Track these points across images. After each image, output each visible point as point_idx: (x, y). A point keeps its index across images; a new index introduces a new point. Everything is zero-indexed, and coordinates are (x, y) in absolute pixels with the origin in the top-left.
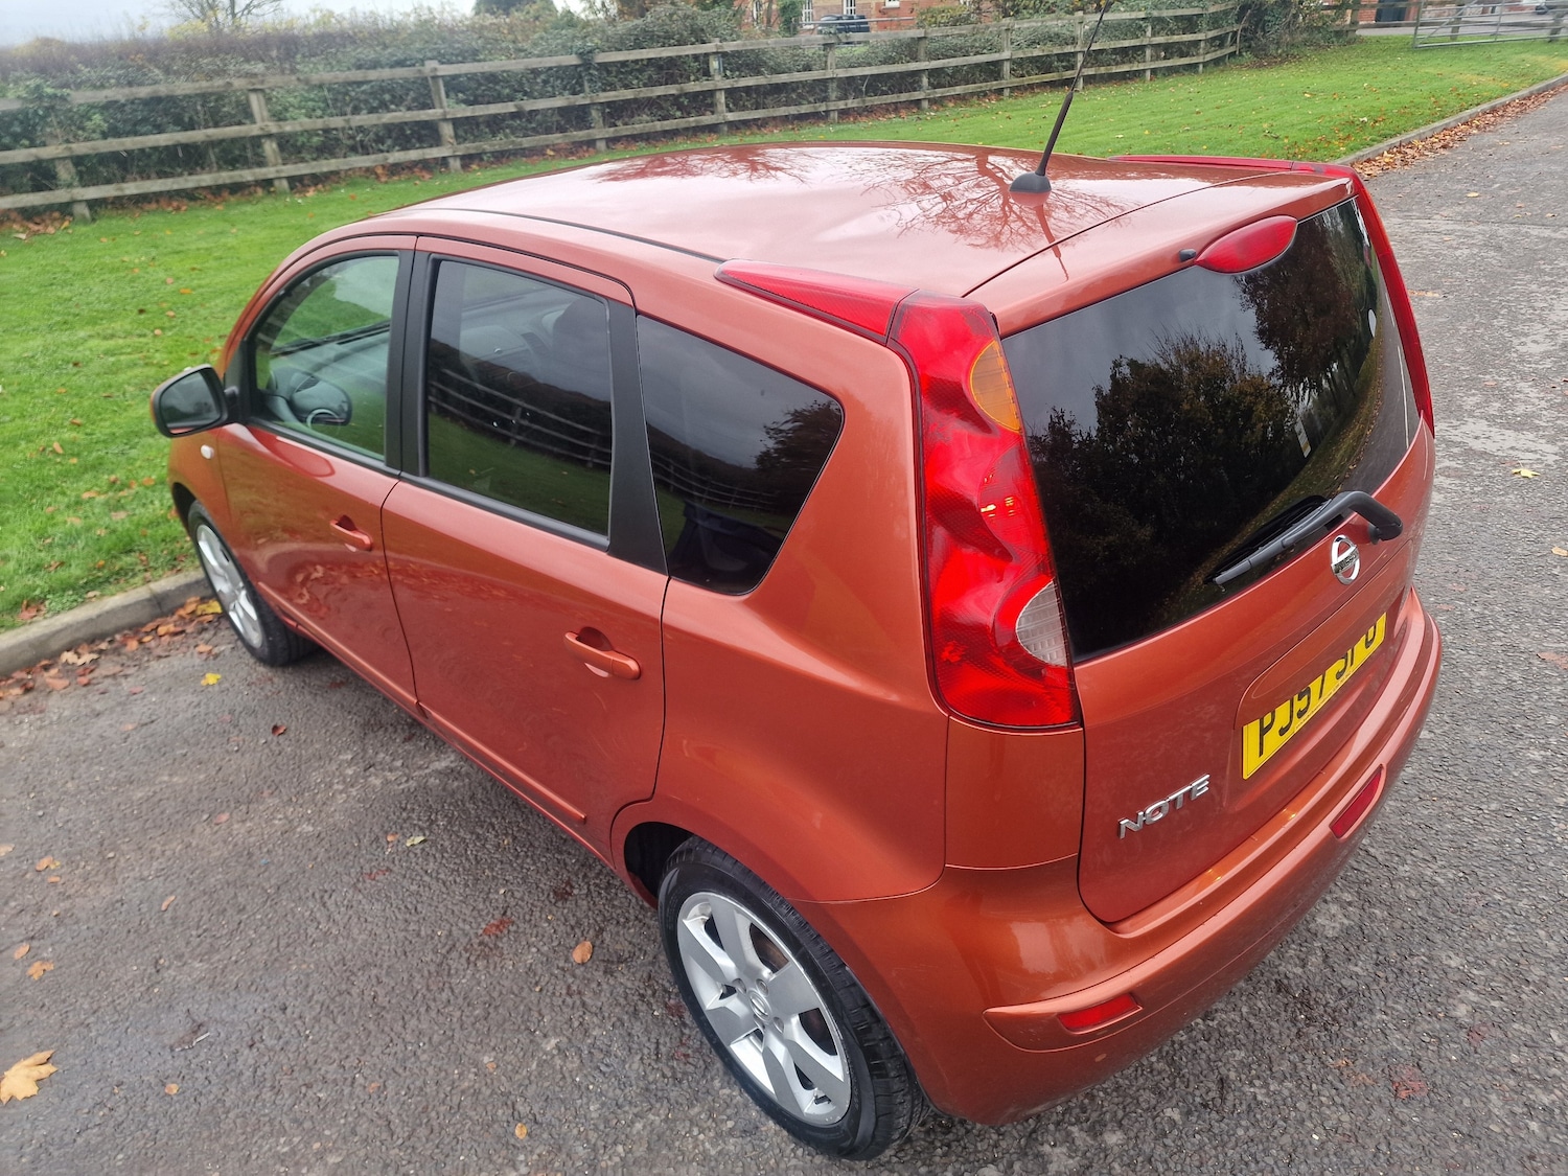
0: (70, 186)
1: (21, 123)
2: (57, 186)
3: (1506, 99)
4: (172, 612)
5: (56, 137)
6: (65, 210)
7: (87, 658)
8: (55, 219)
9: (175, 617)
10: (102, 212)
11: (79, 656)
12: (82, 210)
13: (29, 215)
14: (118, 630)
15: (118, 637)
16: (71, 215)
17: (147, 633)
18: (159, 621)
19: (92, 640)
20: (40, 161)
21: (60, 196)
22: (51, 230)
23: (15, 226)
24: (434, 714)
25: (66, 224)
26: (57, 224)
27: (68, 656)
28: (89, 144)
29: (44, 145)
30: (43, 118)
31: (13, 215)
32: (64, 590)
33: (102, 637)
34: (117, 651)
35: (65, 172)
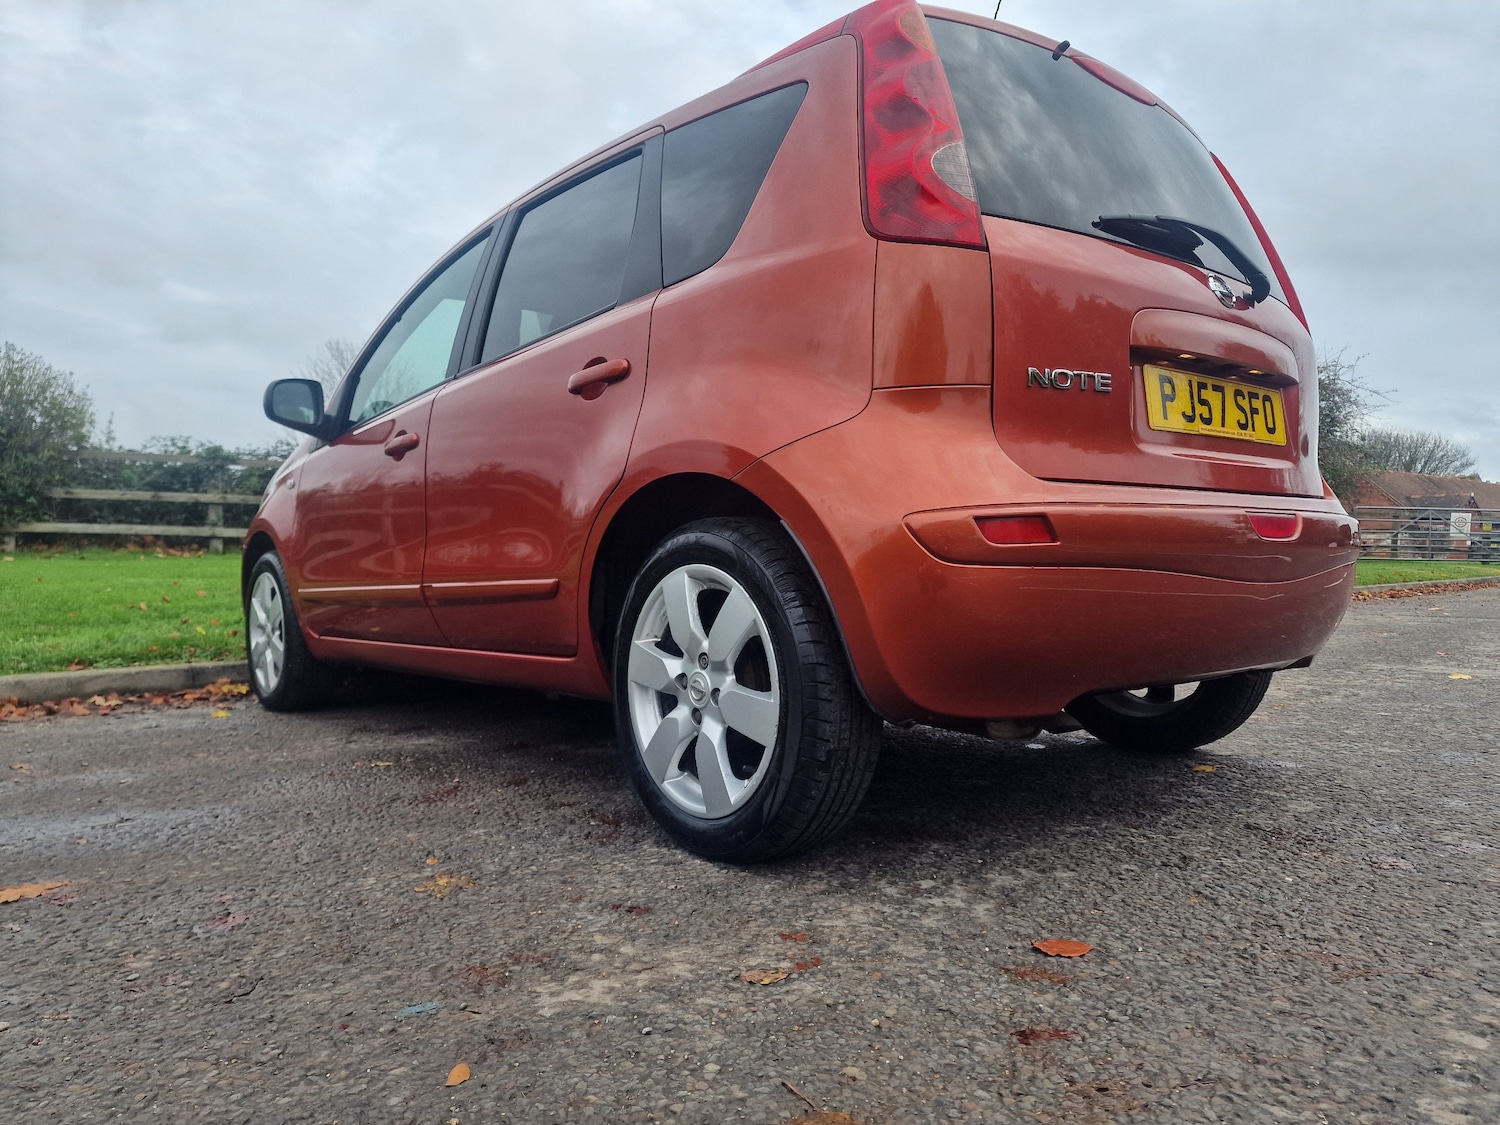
0: (214, 525)
1: (193, 476)
2: (203, 525)
3: (1448, 581)
4: (202, 687)
5: (217, 488)
6: (203, 543)
7: (113, 702)
8: (192, 550)
9: (204, 690)
10: (232, 547)
11: (106, 700)
12: (218, 545)
13: (172, 543)
14: (148, 690)
15: (147, 695)
16: (207, 547)
17: (174, 697)
18: (188, 691)
19: (122, 693)
20: (197, 504)
21: (204, 531)
22: (187, 555)
23: (158, 550)
24: (434, 585)
25: (201, 553)
26: (193, 553)
27: (99, 700)
28: (242, 497)
29: (205, 492)
30: (213, 472)
31: (160, 542)
32: (114, 658)
33: (133, 692)
34: (142, 704)
35: (213, 515)
